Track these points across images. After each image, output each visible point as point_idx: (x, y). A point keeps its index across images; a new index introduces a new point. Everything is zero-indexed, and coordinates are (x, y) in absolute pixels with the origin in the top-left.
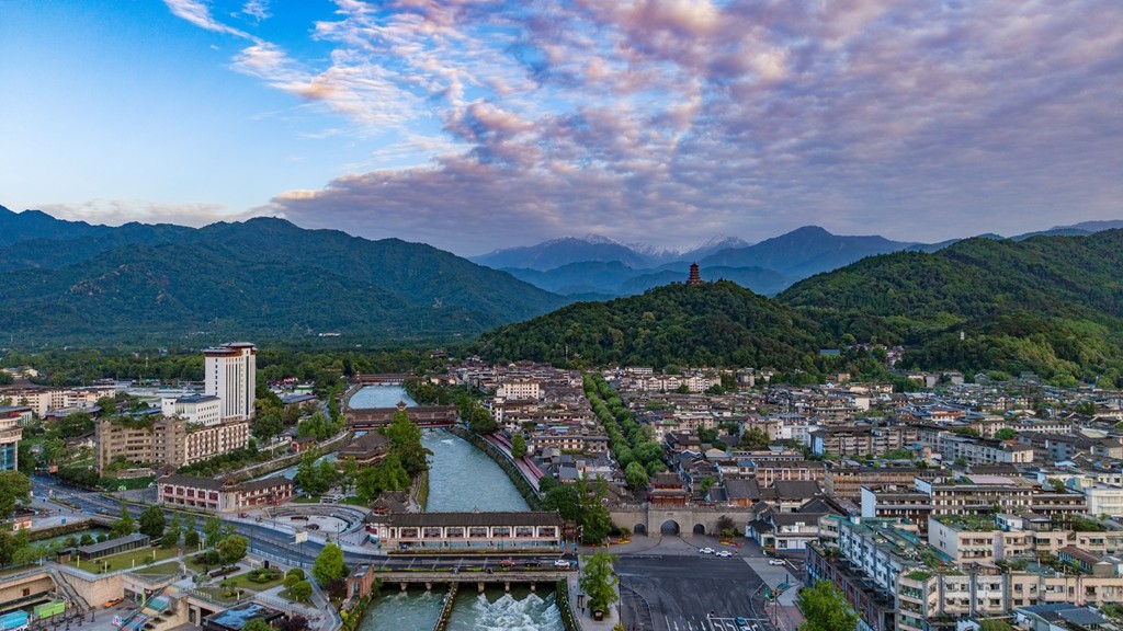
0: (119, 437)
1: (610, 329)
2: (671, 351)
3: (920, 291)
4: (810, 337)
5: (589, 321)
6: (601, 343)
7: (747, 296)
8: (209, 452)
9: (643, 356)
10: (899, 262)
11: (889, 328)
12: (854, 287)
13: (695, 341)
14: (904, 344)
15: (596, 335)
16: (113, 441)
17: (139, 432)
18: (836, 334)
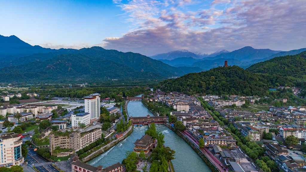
1: (201, 82)
2: (222, 90)
3: (296, 68)
4: (265, 84)
5: (194, 79)
6: (198, 86)
9: (213, 91)
12: (273, 67)
13: (230, 86)
15: (197, 84)
18: (273, 83)
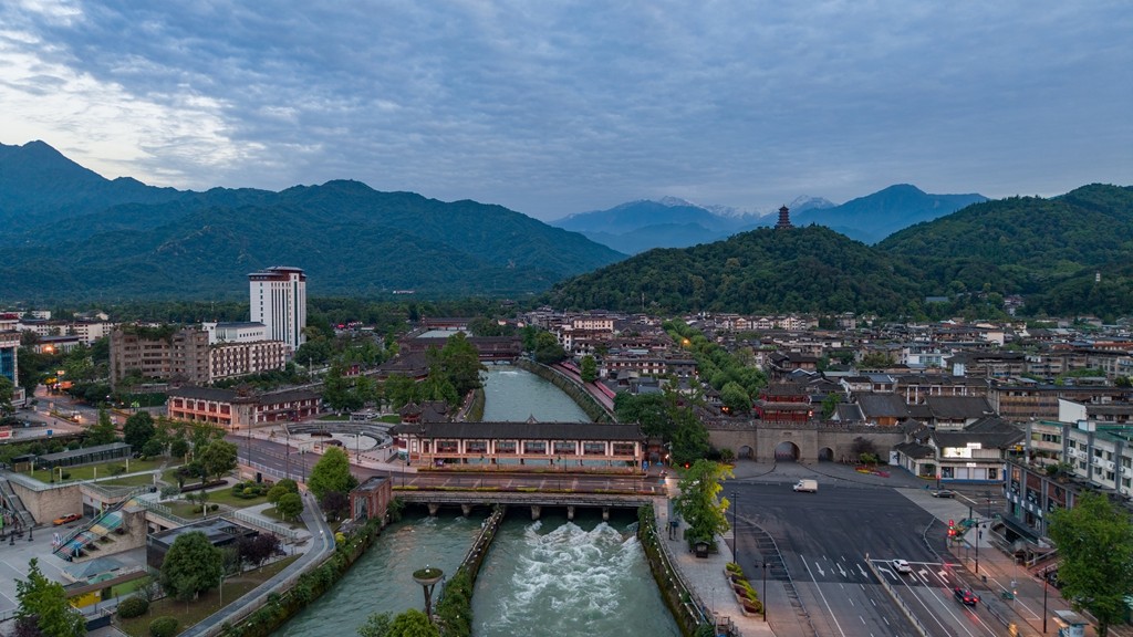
0: (135, 348)
1: (690, 275)
2: (758, 297)
3: (1037, 238)
4: (914, 284)
5: (668, 268)
6: (681, 291)
7: (842, 241)
8: (239, 371)
9: (727, 303)
10: (1012, 208)
11: (1003, 275)
12: (959, 235)
13: (785, 287)
14: (1022, 293)
15: (674, 282)
16: (127, 353)
17: (156, 343)
18: (942, 281)
